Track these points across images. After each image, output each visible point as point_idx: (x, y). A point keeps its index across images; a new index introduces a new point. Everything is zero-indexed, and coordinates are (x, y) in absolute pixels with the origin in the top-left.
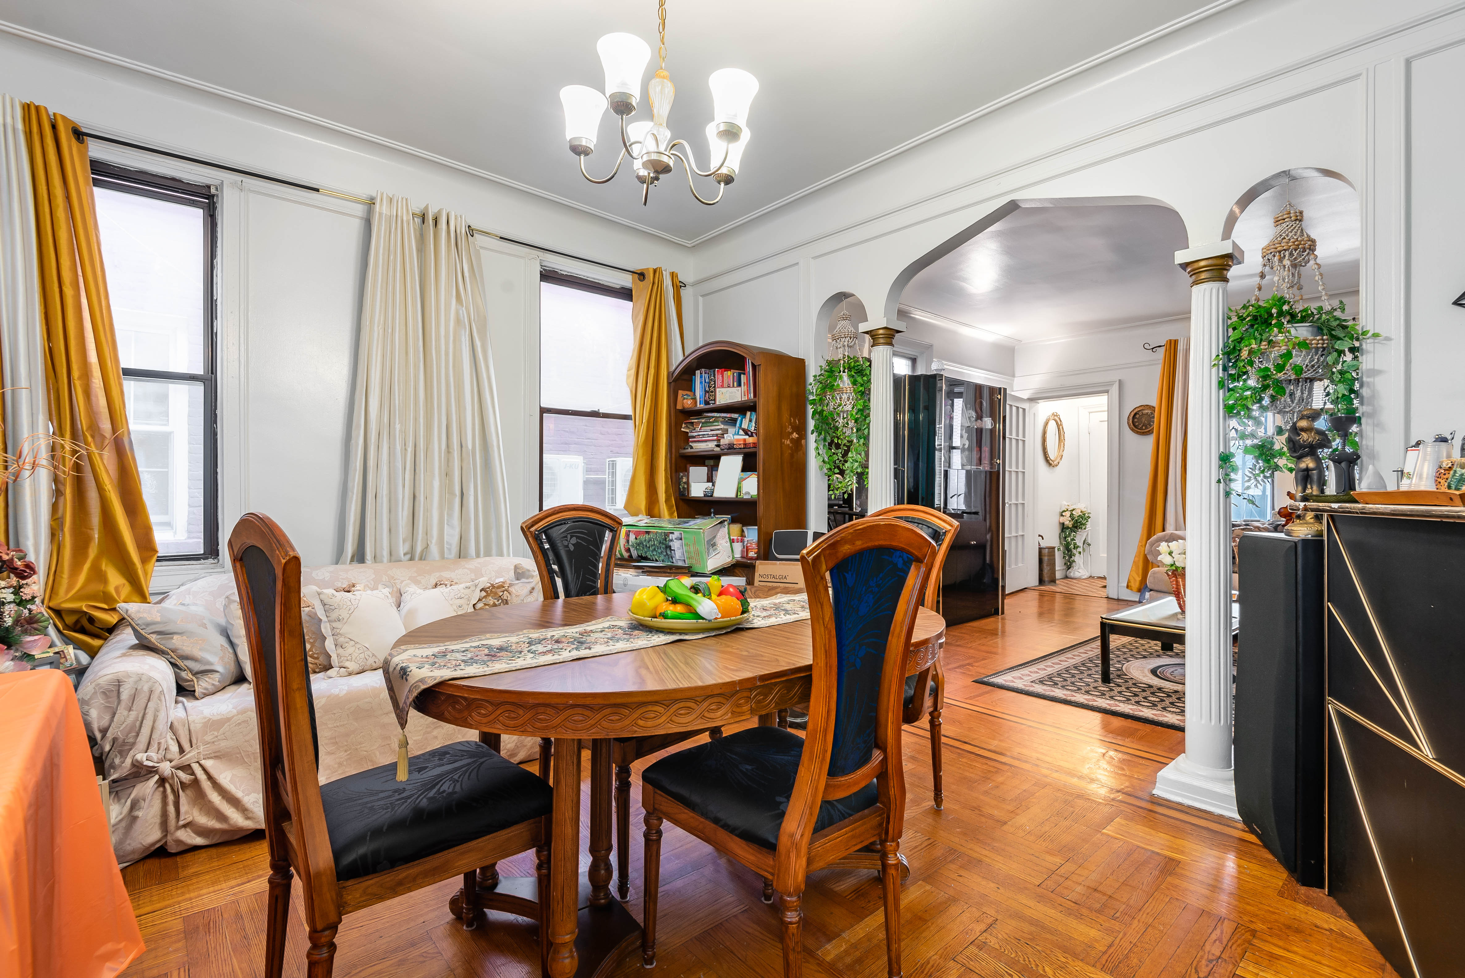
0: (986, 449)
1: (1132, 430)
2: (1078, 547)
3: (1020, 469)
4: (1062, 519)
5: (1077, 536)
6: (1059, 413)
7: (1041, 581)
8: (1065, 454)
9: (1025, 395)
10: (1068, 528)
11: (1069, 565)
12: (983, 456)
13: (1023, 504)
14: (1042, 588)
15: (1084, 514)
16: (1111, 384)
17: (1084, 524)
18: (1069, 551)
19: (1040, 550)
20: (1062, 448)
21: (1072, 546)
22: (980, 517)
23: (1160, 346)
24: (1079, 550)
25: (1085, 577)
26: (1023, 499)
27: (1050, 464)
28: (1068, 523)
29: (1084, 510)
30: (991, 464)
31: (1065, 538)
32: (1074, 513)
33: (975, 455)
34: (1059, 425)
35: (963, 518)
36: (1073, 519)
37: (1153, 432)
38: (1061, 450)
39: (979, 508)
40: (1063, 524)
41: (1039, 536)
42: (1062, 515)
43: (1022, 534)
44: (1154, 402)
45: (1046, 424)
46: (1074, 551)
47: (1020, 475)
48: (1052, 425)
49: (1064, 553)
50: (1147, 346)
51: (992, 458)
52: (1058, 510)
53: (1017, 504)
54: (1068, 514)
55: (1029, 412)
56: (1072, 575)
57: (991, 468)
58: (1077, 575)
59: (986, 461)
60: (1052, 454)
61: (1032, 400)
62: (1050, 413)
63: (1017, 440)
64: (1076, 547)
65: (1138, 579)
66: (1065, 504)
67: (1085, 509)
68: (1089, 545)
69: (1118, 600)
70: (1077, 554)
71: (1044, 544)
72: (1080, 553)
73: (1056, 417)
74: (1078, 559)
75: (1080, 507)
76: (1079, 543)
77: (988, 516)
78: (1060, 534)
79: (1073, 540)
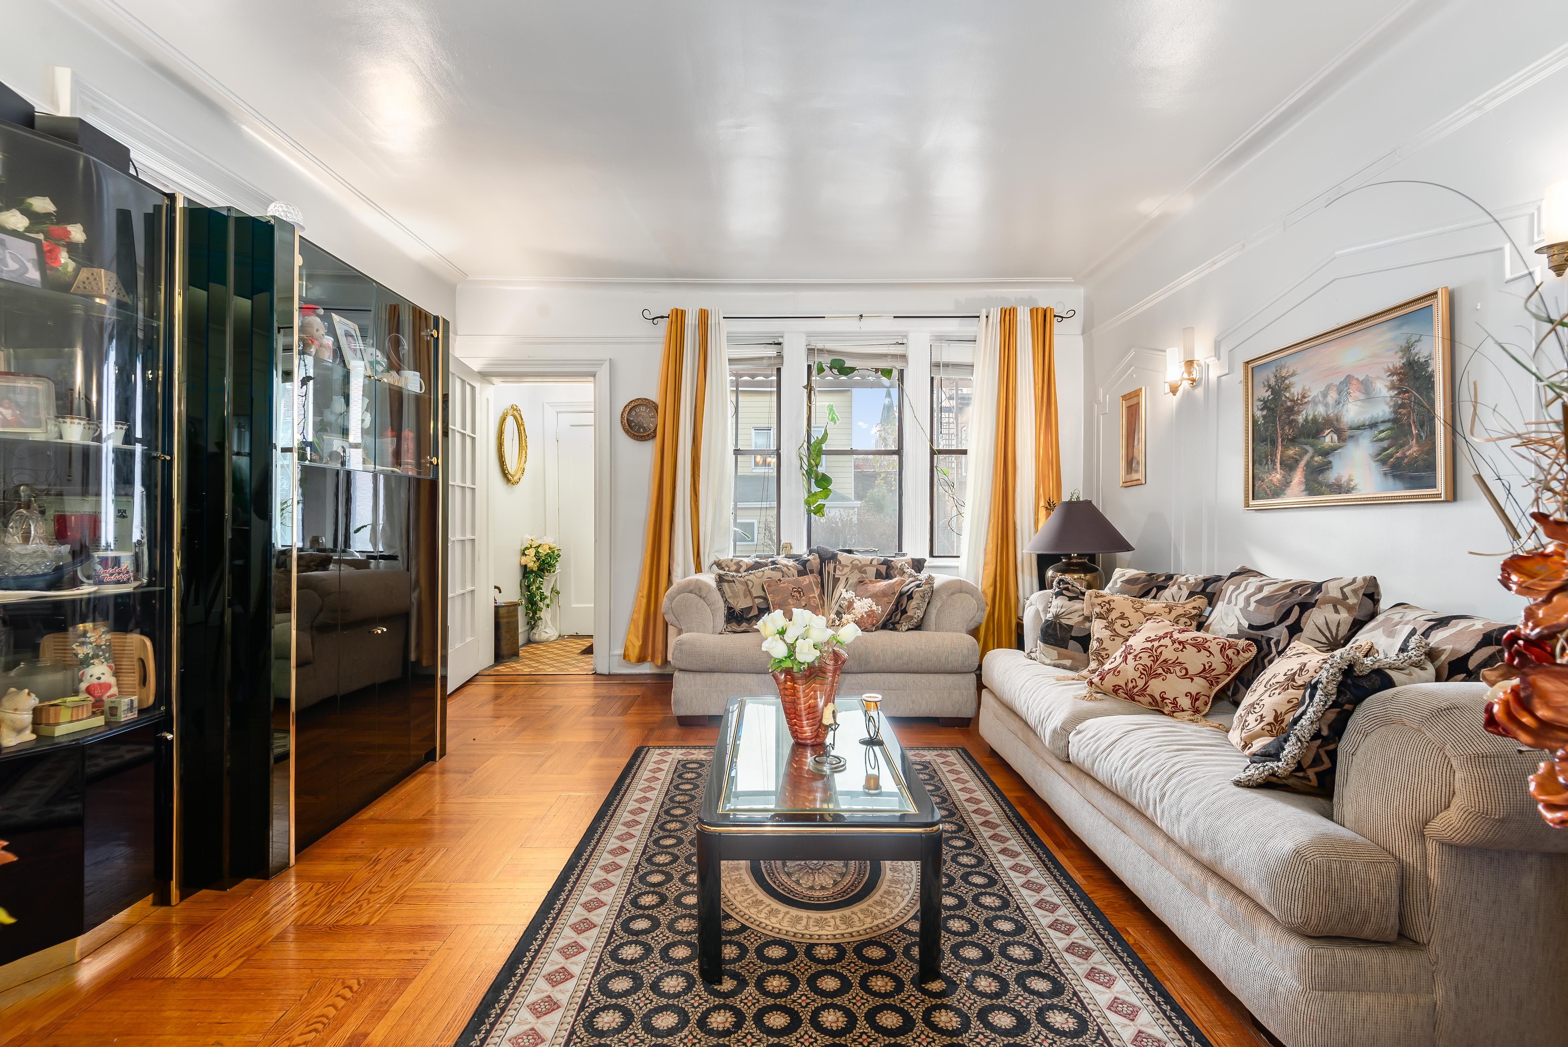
0: (409, 435)
1: (627, 432)
2: (546, 598)
3: (468, 484)
4: (524, 560)
5: (545, 583)
6: (519, 407)
7: (499, 658)
8: (527, 466)
9: (476, 365)
10: (532, 571)
11: (533, 622)
12: (404, 447)
13: (473, 540)
14: (501, 668)
15: (553, 552)
16: (599, 363)
17: (553, 566)
18: (532, 604)
19: (497, 608)
20: (523, 458)
21: (538, 597)
22: (400, 564)
23: (662, 317)
24: (547, 601)
25: (554, 638)
26: (473, 533)
27: (508, 480)
28: (533, 565)
29: (552, 546)
30: (419, 465)
31: (528, 586)
32: (540, 550)
33: (388, 444)
34: (520, 425)
35: (369, 568)
36: (538, 560)
37: (654, 437)
38: (523, 461)
39: (398, 549)
40: (525, 566)
41: (496, 587)
42: (524, 554)
43: (472, 588)
44: (653, 394)
45: (503, 420)
46: (541, 604)
47: (468, 494)
48: (510, 422)
49: (527, 608)
50: (646, 313)
51: (419, 455)
52: (519, 548)
53: (463, 541)
54: (532, 552)
55: (480, 394)
56: (537, 637)
57: (419, 473)
58: (544, 636)
59: (409, 459)
60: (512, 465)
61: (485, 376)
62: (508, 406)
63: (463, 435)
64: (542, 599)
65: (638, 643)
66: (527, 538)
67: (554, 545)
68: (558, 593)
69: (609, 675)
70: (544, 608)
71: (503, 599)
72: (548, 606)
73: (515, 412)
74: (545, 614)
75: (548, 541)
76: (547, 593)
77: (413, 563)
78: (521, 582)
79: (539, 588)
